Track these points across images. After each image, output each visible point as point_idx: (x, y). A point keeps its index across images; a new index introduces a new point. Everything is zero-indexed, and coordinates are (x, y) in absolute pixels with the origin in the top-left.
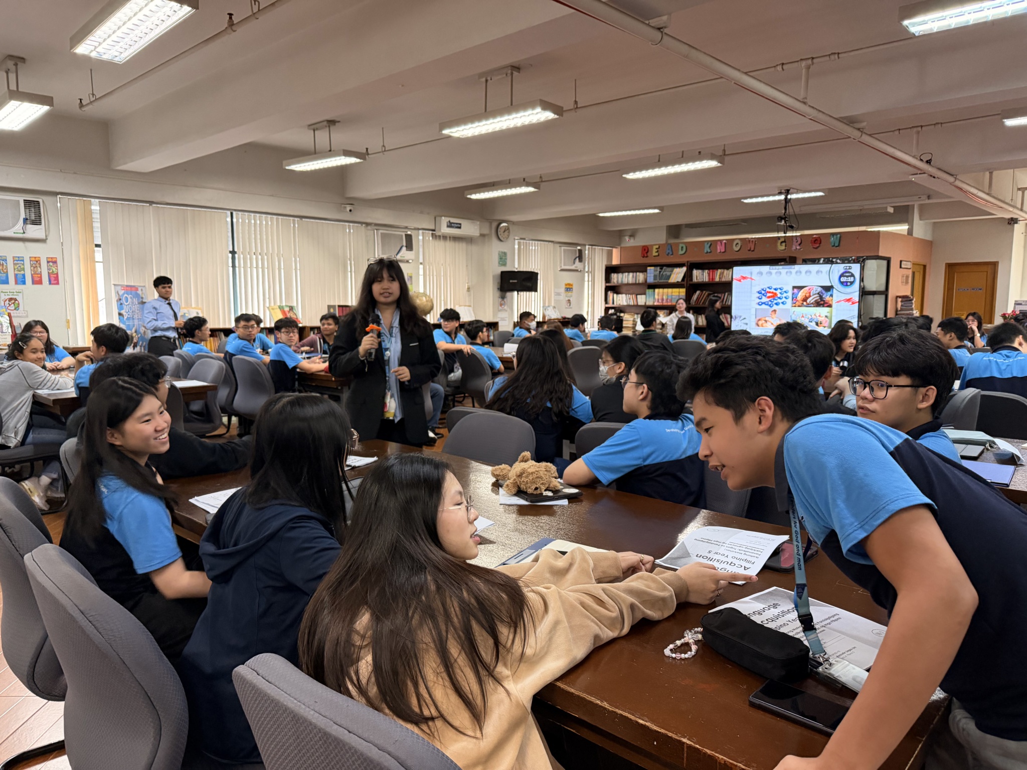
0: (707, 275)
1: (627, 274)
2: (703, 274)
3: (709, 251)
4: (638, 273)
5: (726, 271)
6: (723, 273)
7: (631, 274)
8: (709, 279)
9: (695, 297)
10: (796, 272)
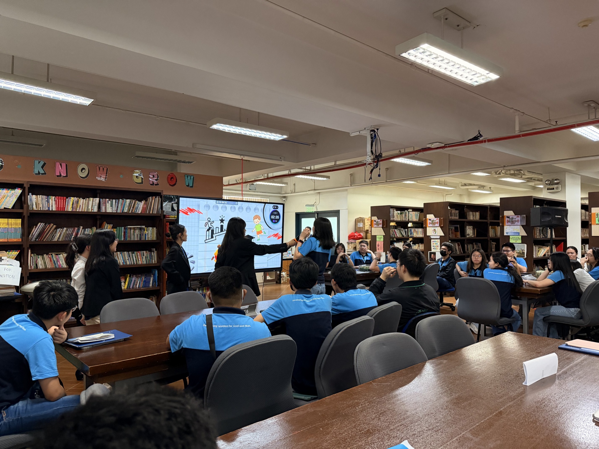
0: (54, 202)
2: (48, 202)
3: (42, 171)
5: (81, 201)
6: (77, 202)
8: (58, 208)
9: (36, 231)
10: (239, 208)
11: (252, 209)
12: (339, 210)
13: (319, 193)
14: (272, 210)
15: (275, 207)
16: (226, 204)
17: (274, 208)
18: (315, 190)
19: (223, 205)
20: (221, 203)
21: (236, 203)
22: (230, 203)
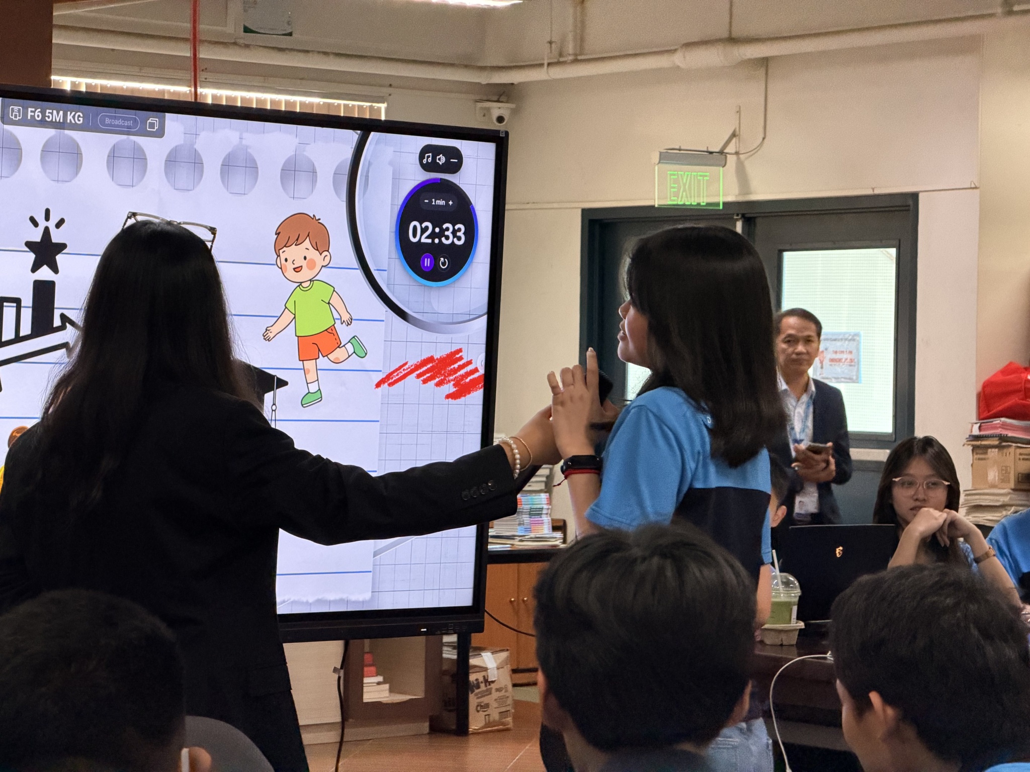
10: (172, 161)
11: (270, 171)
12: (915, 196)
13: (765, 62)
14: (416, 176)
15: (441, 160)
16: (74, 127)
17: (426, 167)
18: (732, 40)
19: (51, 132)
20: (43, 123)
21: (153, 119)
22: (108, 121)
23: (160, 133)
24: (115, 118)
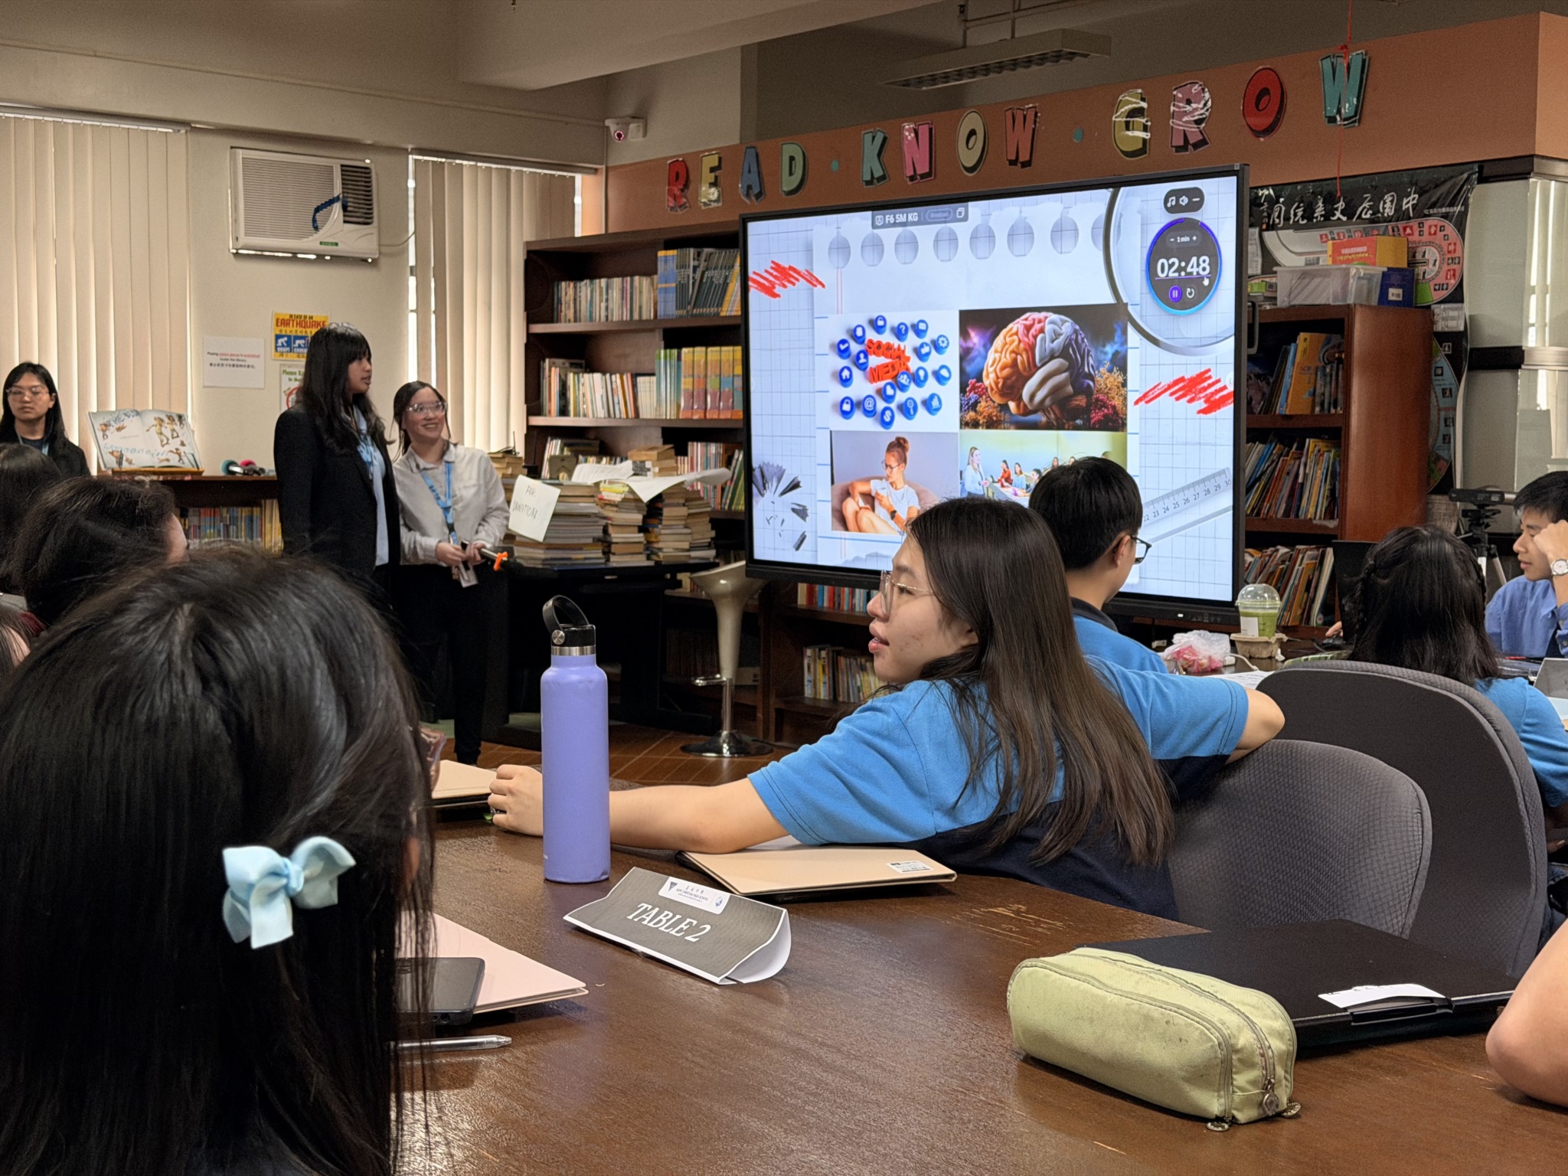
1: (603, 281)
3: (878, 173)
4: (637, 278)
7: (616, 282)
10: (974, 237)
14: (1164, 219)
15: (1184, 200)
16: (914, 224)
19: (900, 229)
20: (895, 225)
21: (960, 208)
22: (932, 216)
23: (965, 219)
24: (937, 212)
